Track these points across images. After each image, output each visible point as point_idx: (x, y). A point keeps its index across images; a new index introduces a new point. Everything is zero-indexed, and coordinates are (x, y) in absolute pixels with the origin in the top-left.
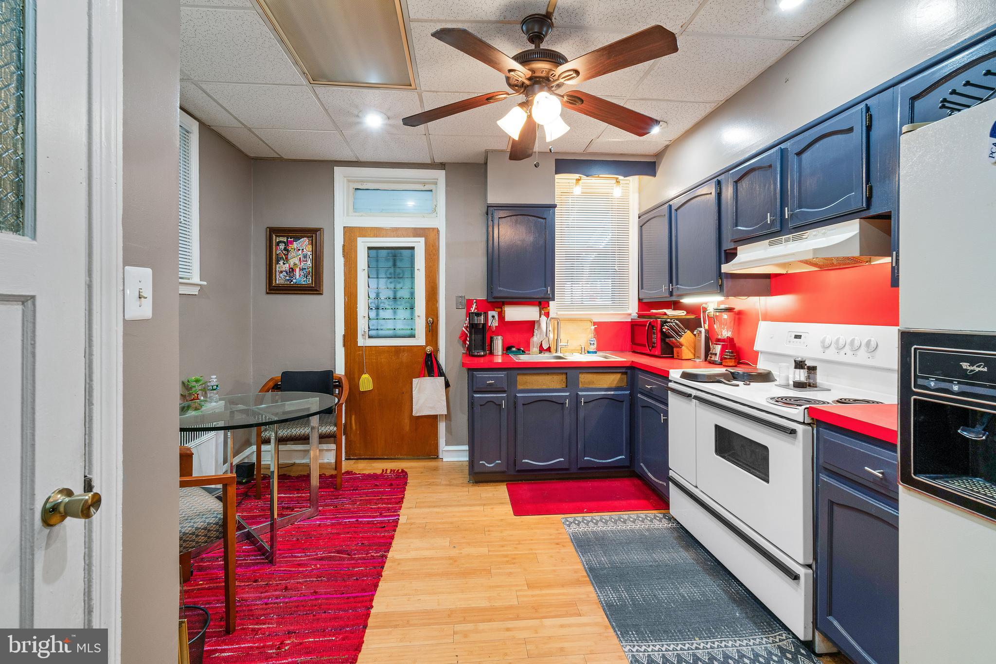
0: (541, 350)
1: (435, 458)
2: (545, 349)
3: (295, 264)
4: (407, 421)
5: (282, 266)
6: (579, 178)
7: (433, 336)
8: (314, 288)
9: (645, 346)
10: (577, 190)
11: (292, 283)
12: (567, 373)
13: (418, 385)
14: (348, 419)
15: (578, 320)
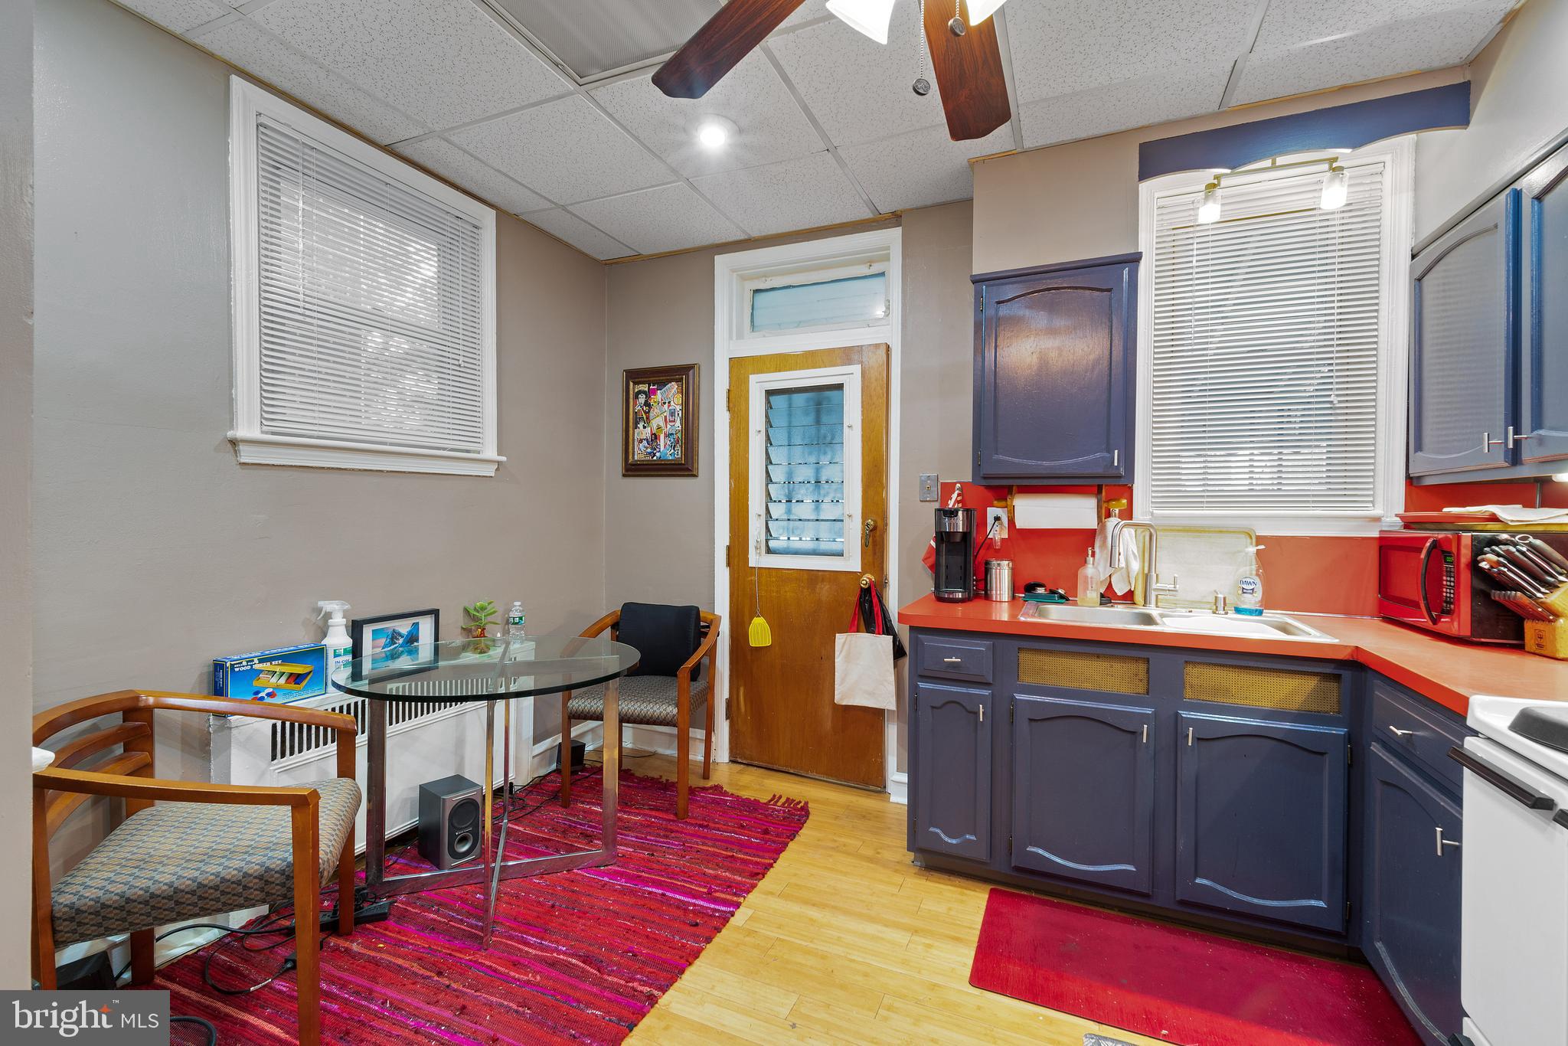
0: (1108, 597)
1: (880, 792)
2: (1120, 593)
3: (659, 428)
4: (827, 711)
5: (643, 432)
6: (1216, 182)
7: (875, 554)
8: (683, 468)
9: (1417, 605)
10: (1210, 213)
11: (655, 458)
12: (1148, 660)
13: (846, 647)
14: (735, 692)
15: (1209, 532)
